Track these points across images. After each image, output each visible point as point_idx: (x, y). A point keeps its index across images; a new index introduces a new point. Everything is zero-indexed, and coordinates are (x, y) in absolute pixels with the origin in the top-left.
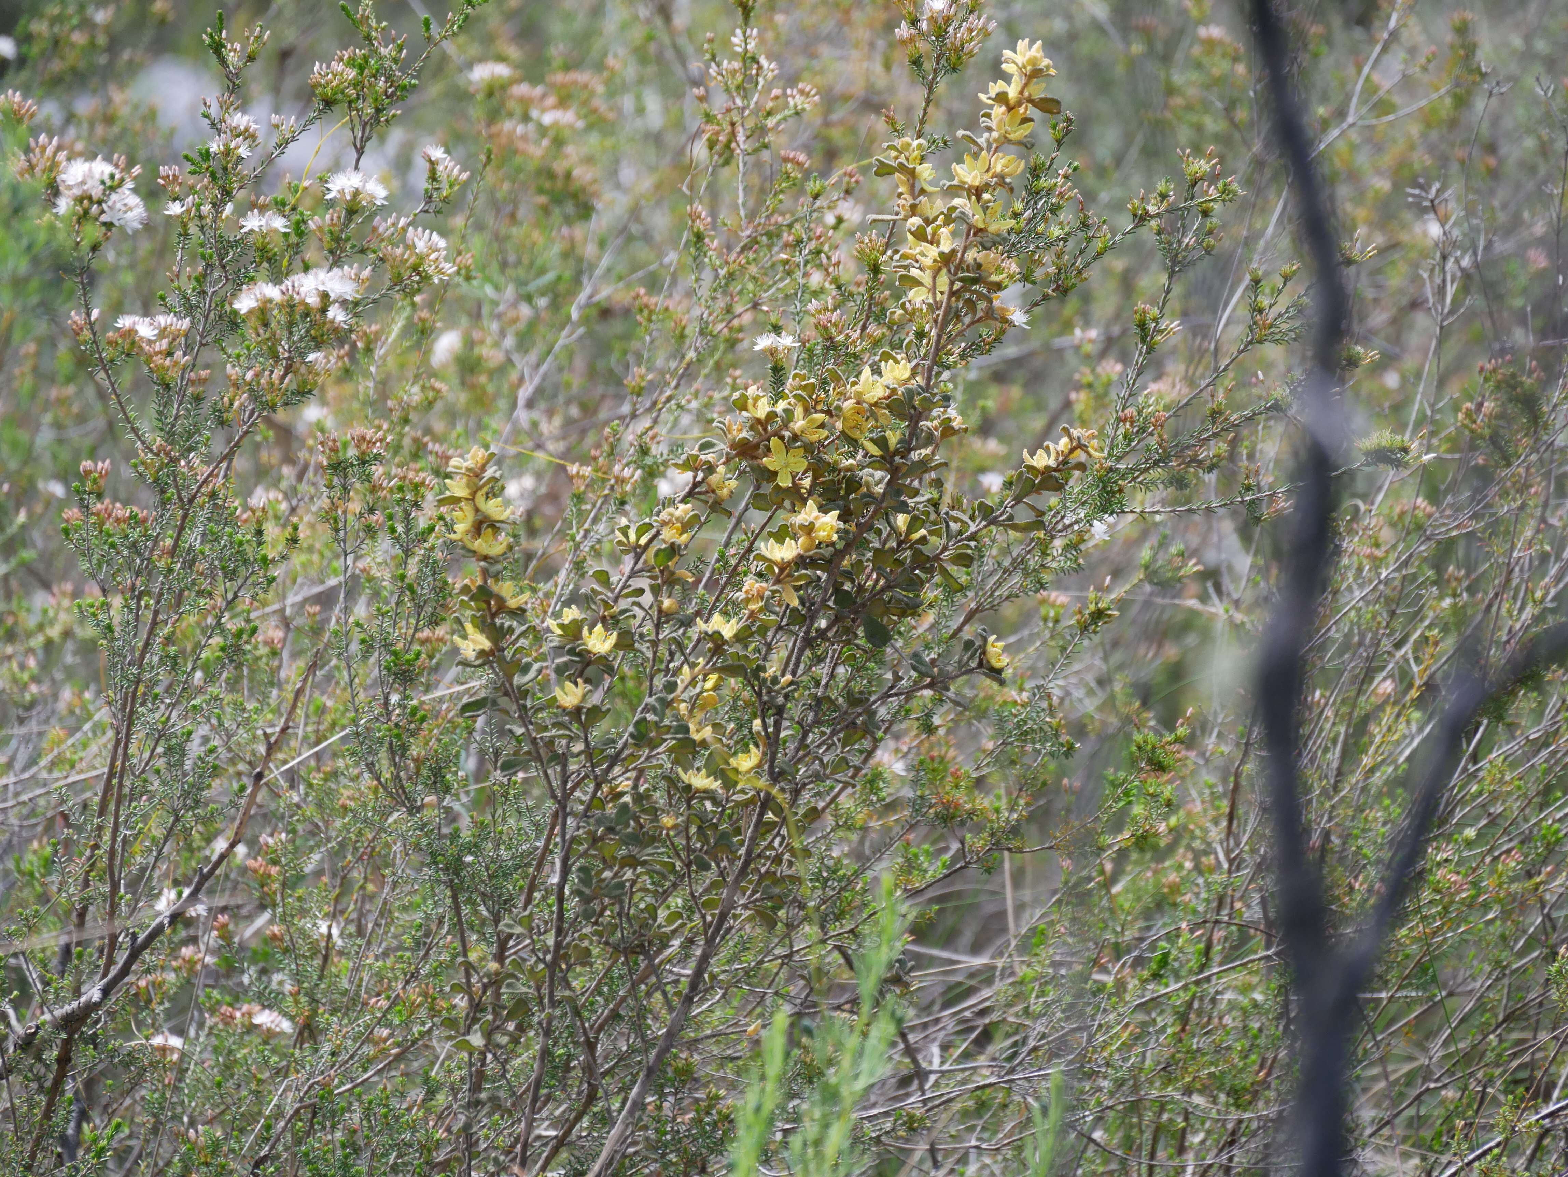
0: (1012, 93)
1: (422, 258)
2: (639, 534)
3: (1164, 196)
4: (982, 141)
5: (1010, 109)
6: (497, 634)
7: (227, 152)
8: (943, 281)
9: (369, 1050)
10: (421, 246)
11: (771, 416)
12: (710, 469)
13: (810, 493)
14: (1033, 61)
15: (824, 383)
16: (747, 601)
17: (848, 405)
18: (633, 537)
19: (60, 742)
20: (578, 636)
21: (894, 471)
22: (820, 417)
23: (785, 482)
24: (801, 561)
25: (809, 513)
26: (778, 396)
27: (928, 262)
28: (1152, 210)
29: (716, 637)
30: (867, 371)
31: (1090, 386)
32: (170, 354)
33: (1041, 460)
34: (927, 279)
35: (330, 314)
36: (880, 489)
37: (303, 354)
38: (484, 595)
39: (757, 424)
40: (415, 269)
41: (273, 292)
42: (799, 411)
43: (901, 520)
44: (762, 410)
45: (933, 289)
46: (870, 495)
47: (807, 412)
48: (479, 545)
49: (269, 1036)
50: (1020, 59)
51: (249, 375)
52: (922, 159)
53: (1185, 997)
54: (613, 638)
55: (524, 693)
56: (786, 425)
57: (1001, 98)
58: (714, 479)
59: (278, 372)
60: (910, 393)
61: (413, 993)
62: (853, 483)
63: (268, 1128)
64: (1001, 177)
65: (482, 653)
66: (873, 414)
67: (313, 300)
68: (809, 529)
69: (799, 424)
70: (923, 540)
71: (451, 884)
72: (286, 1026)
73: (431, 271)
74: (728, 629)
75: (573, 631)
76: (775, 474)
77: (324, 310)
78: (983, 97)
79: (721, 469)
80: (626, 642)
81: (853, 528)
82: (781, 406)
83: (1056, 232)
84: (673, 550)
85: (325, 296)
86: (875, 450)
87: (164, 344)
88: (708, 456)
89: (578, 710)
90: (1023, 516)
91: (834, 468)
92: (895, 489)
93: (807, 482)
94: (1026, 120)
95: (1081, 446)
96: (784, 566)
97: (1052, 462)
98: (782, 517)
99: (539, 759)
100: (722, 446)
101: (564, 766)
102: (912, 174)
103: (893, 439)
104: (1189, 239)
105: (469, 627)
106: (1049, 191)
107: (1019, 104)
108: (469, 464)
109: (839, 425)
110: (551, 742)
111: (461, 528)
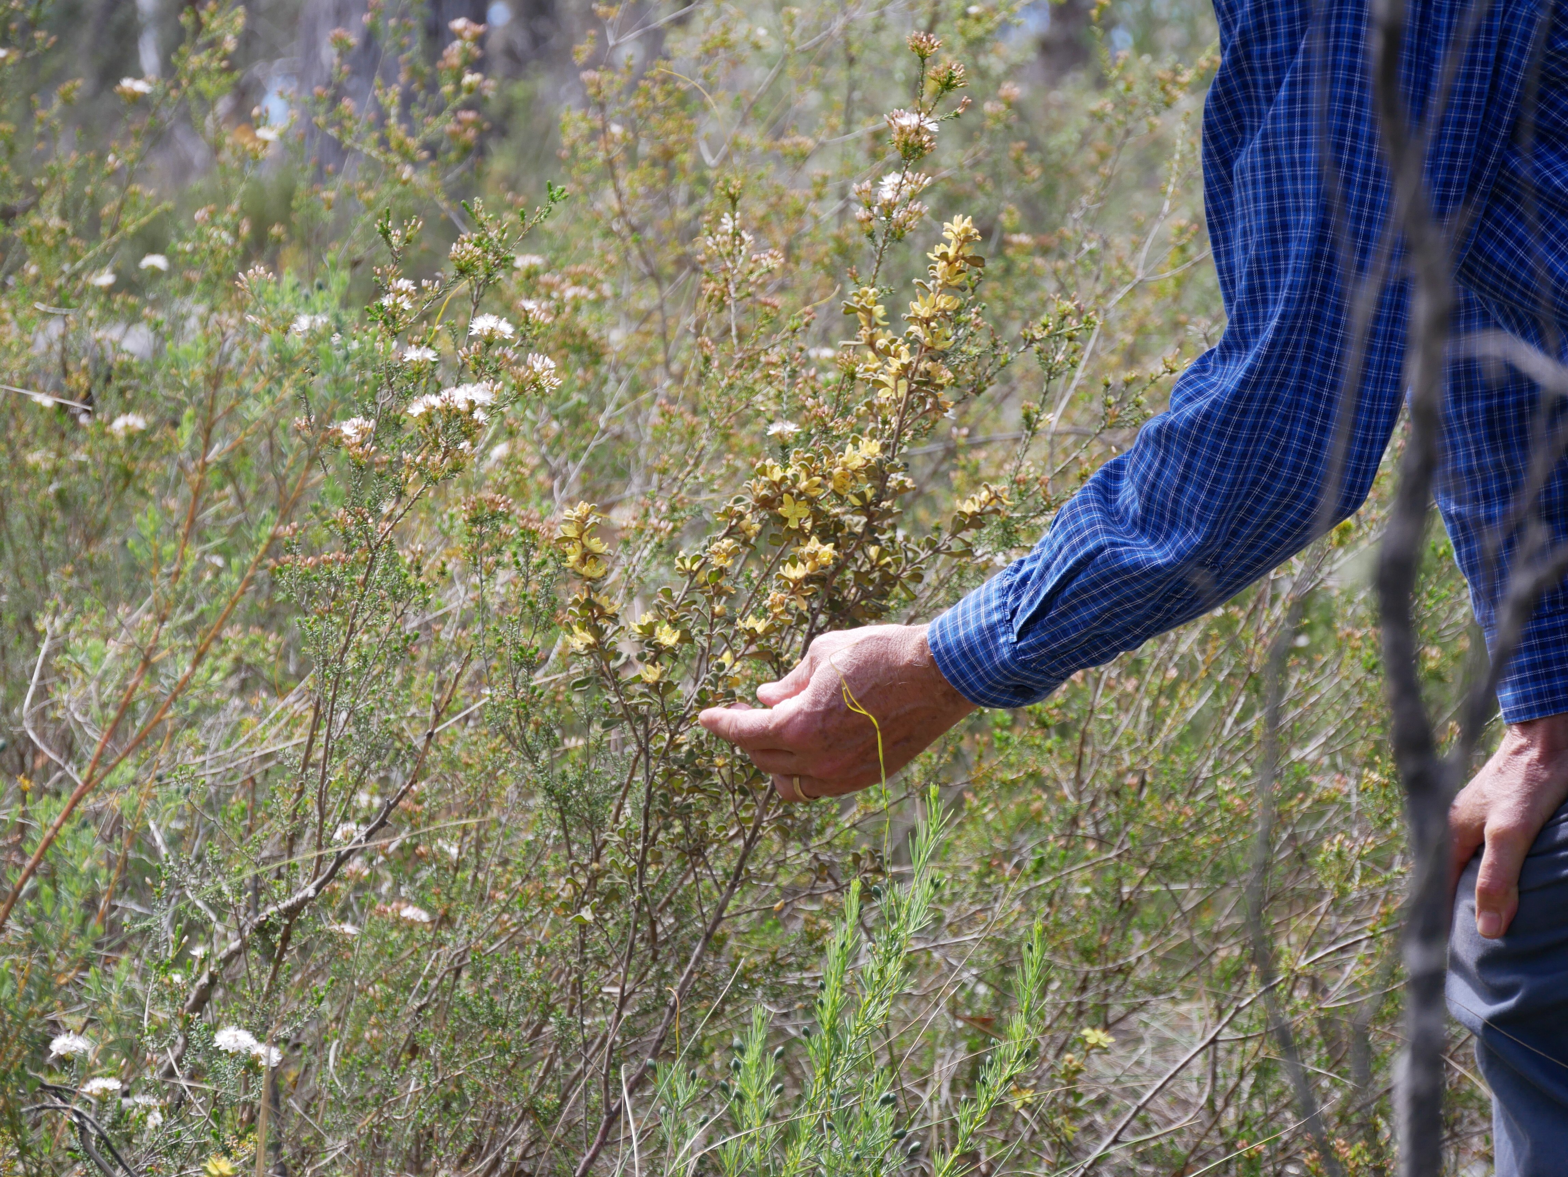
0: (951, 252)
1: (538, 375)
2: (693, 563)
3: (1045, 326)
4: (930, 286)
5: (950, 263)
6: (599, 632)
7: (395, 305)
8: (903, 382)
9: (496, 929)
10: (538, 367)
11: (784, 479)
12: (741, 516)
13: (812, 532)
14: (966, 230)
15: (819, 457)
16: (772, 606)
17: (837, 471)
18: (688, 564)
19: (254, 726)
20: (652, 634)
21: (871, 517)
22: (817, 479)
23: (794, 525)
24: (808, 579)
25: (813, 544)
26: (786, 466)
27: (893, 370)
28: (1038, 336)
29: (752, 632)
30: (849, 448)
31: (964, 468)
32: (362, 445)
33: (969, 507)
34: (891, 382)
35: (475, 416)
36: (859, 529)
37: (456, 443)
38: (590, 604)
39: (773, 485)
40: (534, 382)
41: (434, 401)
42: (803, 475)
43: (873, 551)
44: (777, 475)
45: (896, 389)
46: (852, 534)
47: (809, 476)
48: (585, 570)
49: (412, 924)
50: (956, 229)
51: (418, 459)
52: (876, 303)
53: (1053, 886)
54: (677, 634)
55: (616, 673)
56: (794, 485)
57: (944, 256)
58: (744, 523)
59: (438, 457)
60: (880, 461)
61: (529, 888)
62: (839, 525)
63: (426, 985)
64: (944, 311)
65: (588, 646)
66: (855, 478)
67: (463, 406)
68: (814, 556)
69: (803, 484)
70: (888, 565)
71: (561, 810)
72: (424, 917)
73: (544, 383)
74: (760, 627)
75: (649, 630)
76: (786, 520)
77: (471, 413)
78: (930, 255)
79: (749, 516)
80: (686, 638)
81: (841, 557)
82: (790, 472)
83: (975, 351)
84: (722, 571)
85: (472, 403)
86: (857, 502)
87: (358, 439)
88: (740, 508)
89: (657, 683)
90: (957, 546)
91: (826, 515)
92: (869, 528)
93: (808, 525)
94: (960, 272)
95: (997, 497)
96: (797, 582)
97: (977, 509)
98: (793, 550)
99: (629, 719)
100: (750, 500)
101: (646, 724)
102: (870, 312)
103: (870, 494)
104: (1060, 357)
105: (576, 628)
106: (966, 323)
107: (956, 259)
108: (578, 513)
109: (831, 485)
110: (636, 707)
111: (572, 558)
